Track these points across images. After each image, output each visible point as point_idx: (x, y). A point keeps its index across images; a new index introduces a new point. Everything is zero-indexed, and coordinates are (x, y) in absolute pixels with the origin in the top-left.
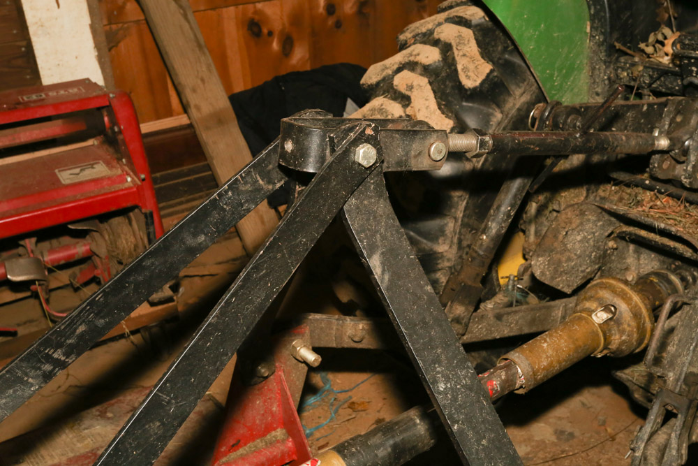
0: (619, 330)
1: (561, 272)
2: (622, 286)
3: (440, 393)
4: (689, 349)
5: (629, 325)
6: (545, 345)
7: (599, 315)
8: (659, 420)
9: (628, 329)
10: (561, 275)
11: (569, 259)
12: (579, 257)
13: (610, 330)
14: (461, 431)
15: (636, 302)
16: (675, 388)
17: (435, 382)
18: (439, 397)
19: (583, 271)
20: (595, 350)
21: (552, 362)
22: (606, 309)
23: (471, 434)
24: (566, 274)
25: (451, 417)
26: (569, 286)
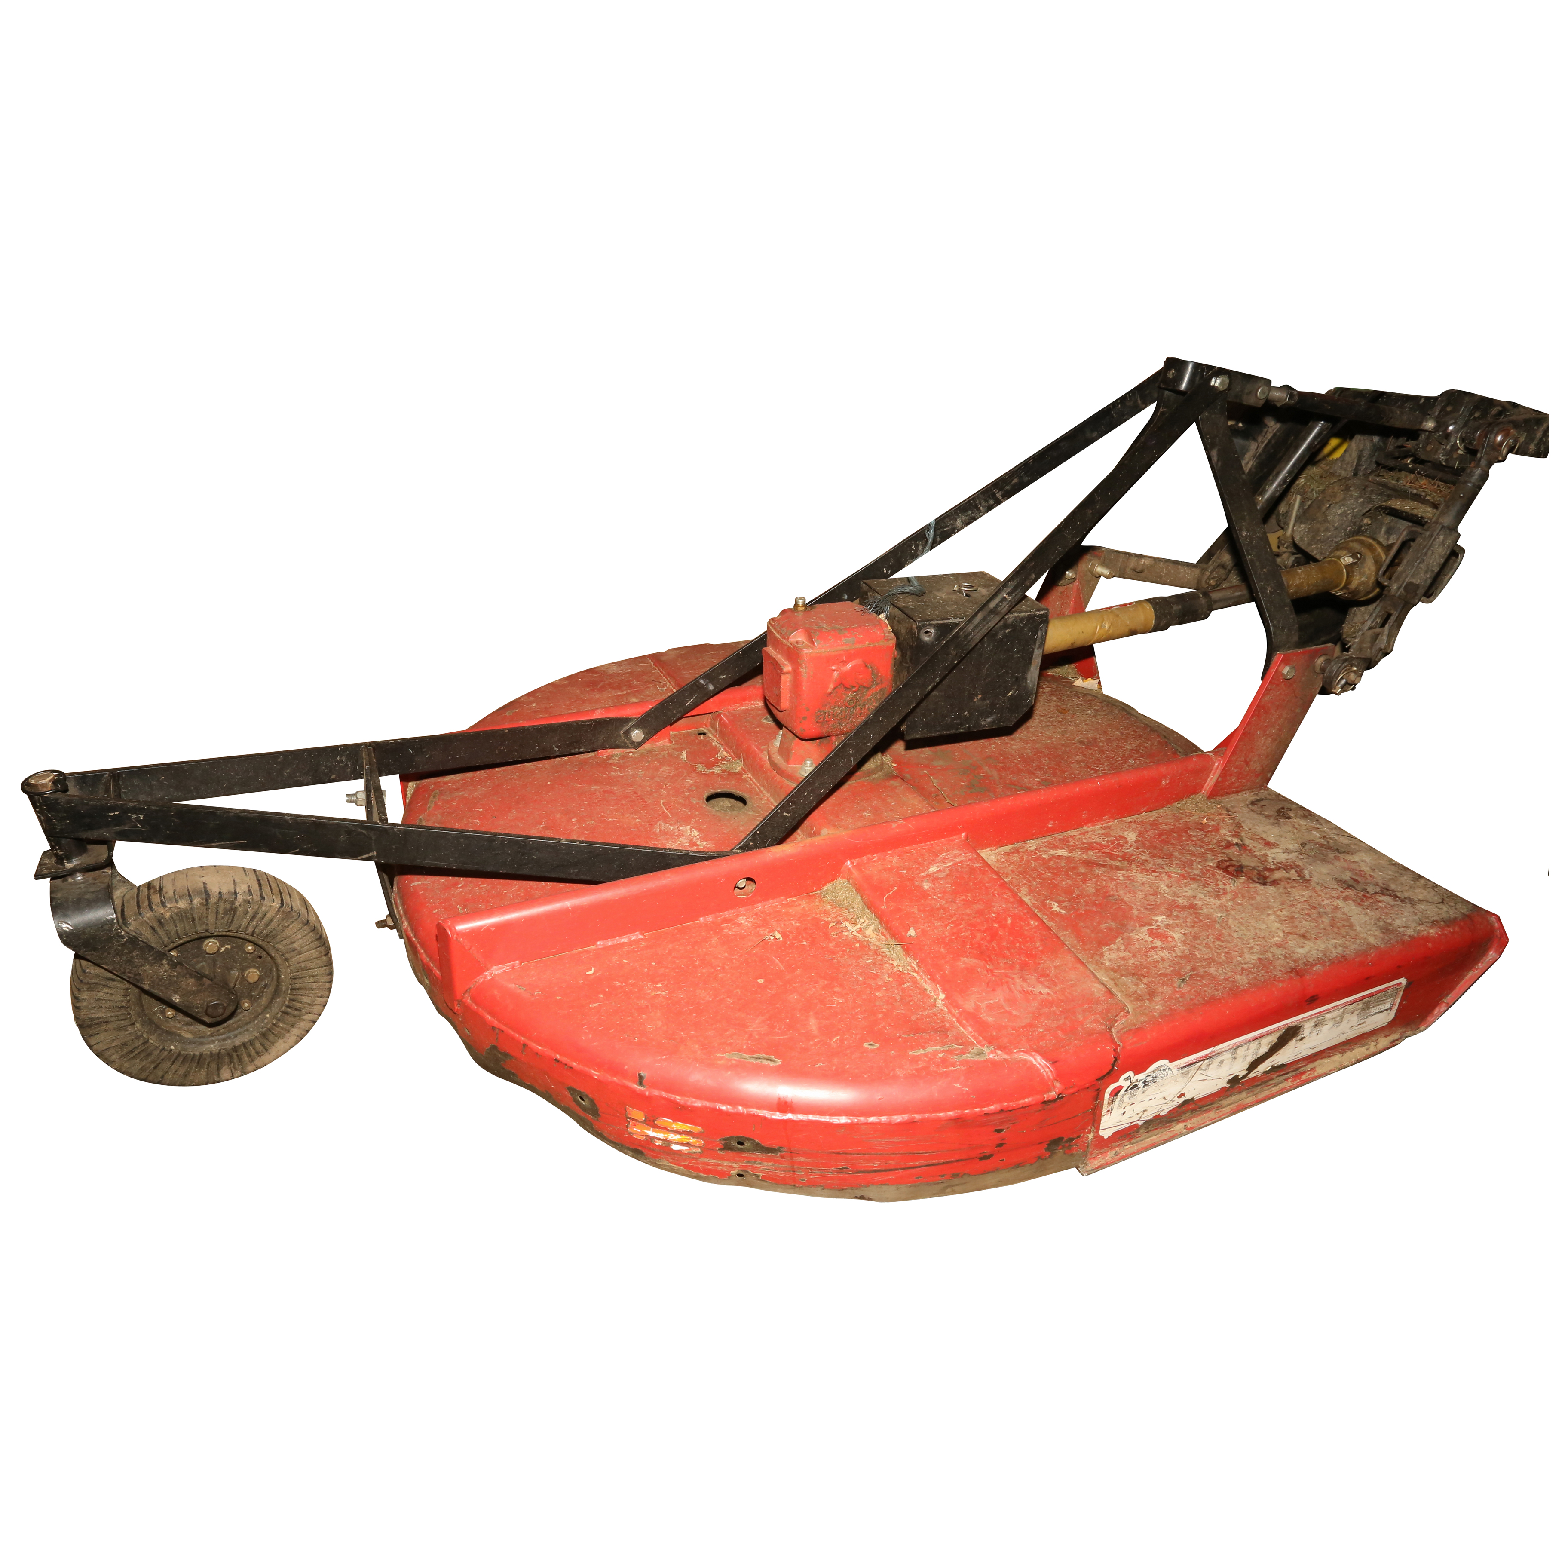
0: (1360, 572)
1: (1318, 540)
2: (1371, 541)
3: (1243, 536)
4: (1413, 566)
5: (1369, 569)
6: (1300, 571)
7: (1346, 559)
8: (1378, 620)
9: (1368, 572)
10: (1316, 543)
11: (1327, 530)
12: (1336, 529)
13: (1353, 572)
14: (1251, 560)
15: (1379, 553)
16: (1397, 593)
17: (1241, 530)
18: (1241, 539)
19: (1336, 542)
20: (1337, 586)
21: (1302, 583)
22: (1353, 556)
23: (1257, 564)
24: (1322, 542)
25: (1247, 551)
26: (1321, 554)
